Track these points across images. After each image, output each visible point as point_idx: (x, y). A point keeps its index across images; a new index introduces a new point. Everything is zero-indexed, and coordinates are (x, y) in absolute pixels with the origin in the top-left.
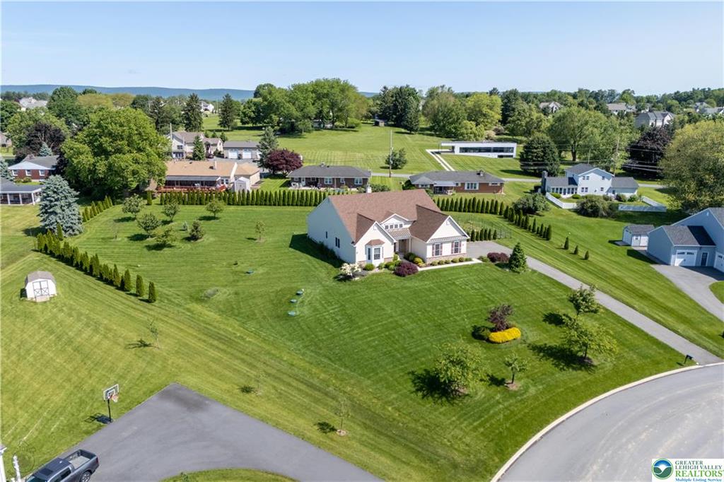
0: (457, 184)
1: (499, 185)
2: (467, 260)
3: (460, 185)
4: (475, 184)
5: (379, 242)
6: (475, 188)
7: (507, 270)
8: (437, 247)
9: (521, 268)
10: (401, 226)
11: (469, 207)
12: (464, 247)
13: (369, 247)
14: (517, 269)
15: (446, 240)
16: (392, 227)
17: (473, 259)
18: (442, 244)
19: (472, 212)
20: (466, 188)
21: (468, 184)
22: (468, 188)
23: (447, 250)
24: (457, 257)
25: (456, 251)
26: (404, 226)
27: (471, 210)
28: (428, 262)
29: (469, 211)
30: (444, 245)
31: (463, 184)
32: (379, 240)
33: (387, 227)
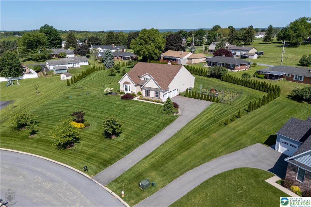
0: (289, 75)
2: (161, 103)
4: (301, 77)
15: (153, 89)
20: (294, 79)
21: (296, 76)
23: (152, 94)
24: (157, 99)
25: (157, 96)
28: (143, 98)
30: (150, 91)
31: (292, 76)
32: (129, 82)
33: (145, 79)
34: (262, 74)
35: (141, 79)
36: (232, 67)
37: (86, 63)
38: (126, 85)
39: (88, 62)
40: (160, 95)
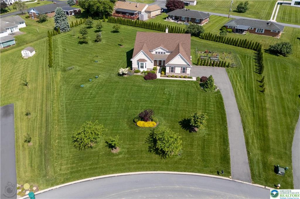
0: (252, 28)
1: (277, 32)
2: (189, 78)
3: (253, 29)
4: (262, 30)
5: (143, 60)
6: (262, 32)
7: (202, 88)
8: (172, 68)
9: (209, 89)
10: (164, 53)
11: (241, 44)
12: (188, 71)
13: (138, 62)
14: (206, 89)
15: (178, 66)
16: (159, 53)
17: (193, 78)
18: (175, 67)
19: (243, 47)
20: (256, 31)
21: (258, 29)
22: (258, 31)
23: (178, 70)
24: (184, 75)
25: (184, 72)
26: (166, 54)
27: (242, 46)
28: (167, 75)
29: (241, 47)
30: (176, 68)
31: (255, 29)
32: (144, 59)
33: (156, 53)
34: (229, 28)
35: (152, 53)
36: (198, 21)
37: (22, 24)
38: (142, 62)
39: (24, 23)
40: (187, 71)
